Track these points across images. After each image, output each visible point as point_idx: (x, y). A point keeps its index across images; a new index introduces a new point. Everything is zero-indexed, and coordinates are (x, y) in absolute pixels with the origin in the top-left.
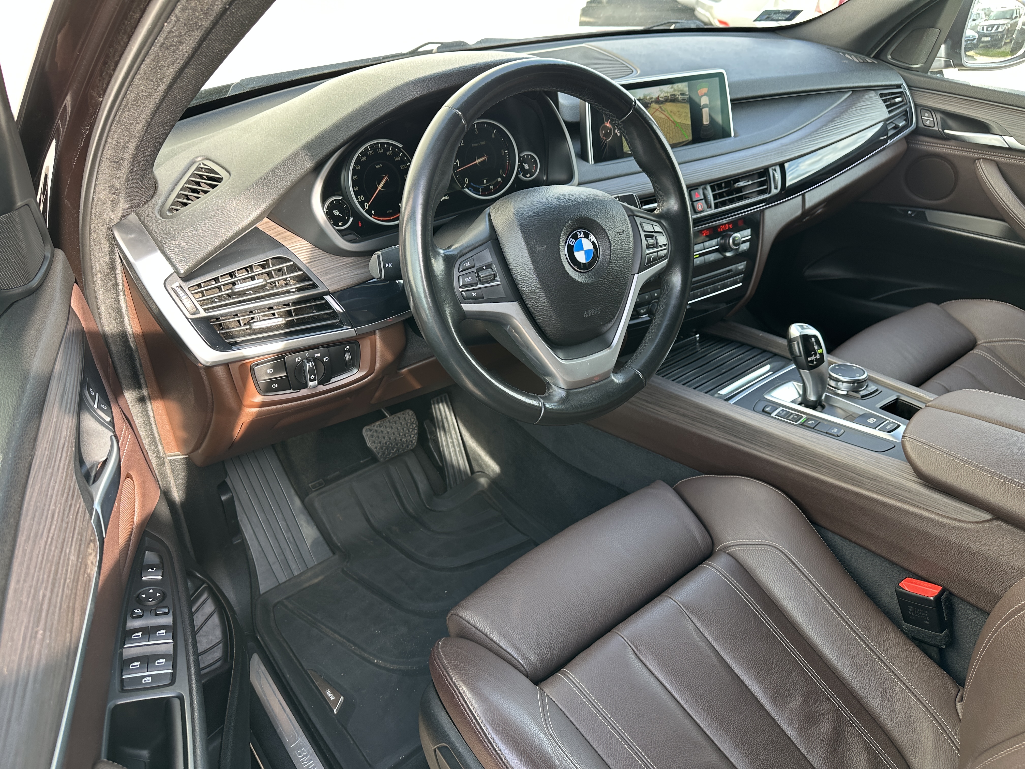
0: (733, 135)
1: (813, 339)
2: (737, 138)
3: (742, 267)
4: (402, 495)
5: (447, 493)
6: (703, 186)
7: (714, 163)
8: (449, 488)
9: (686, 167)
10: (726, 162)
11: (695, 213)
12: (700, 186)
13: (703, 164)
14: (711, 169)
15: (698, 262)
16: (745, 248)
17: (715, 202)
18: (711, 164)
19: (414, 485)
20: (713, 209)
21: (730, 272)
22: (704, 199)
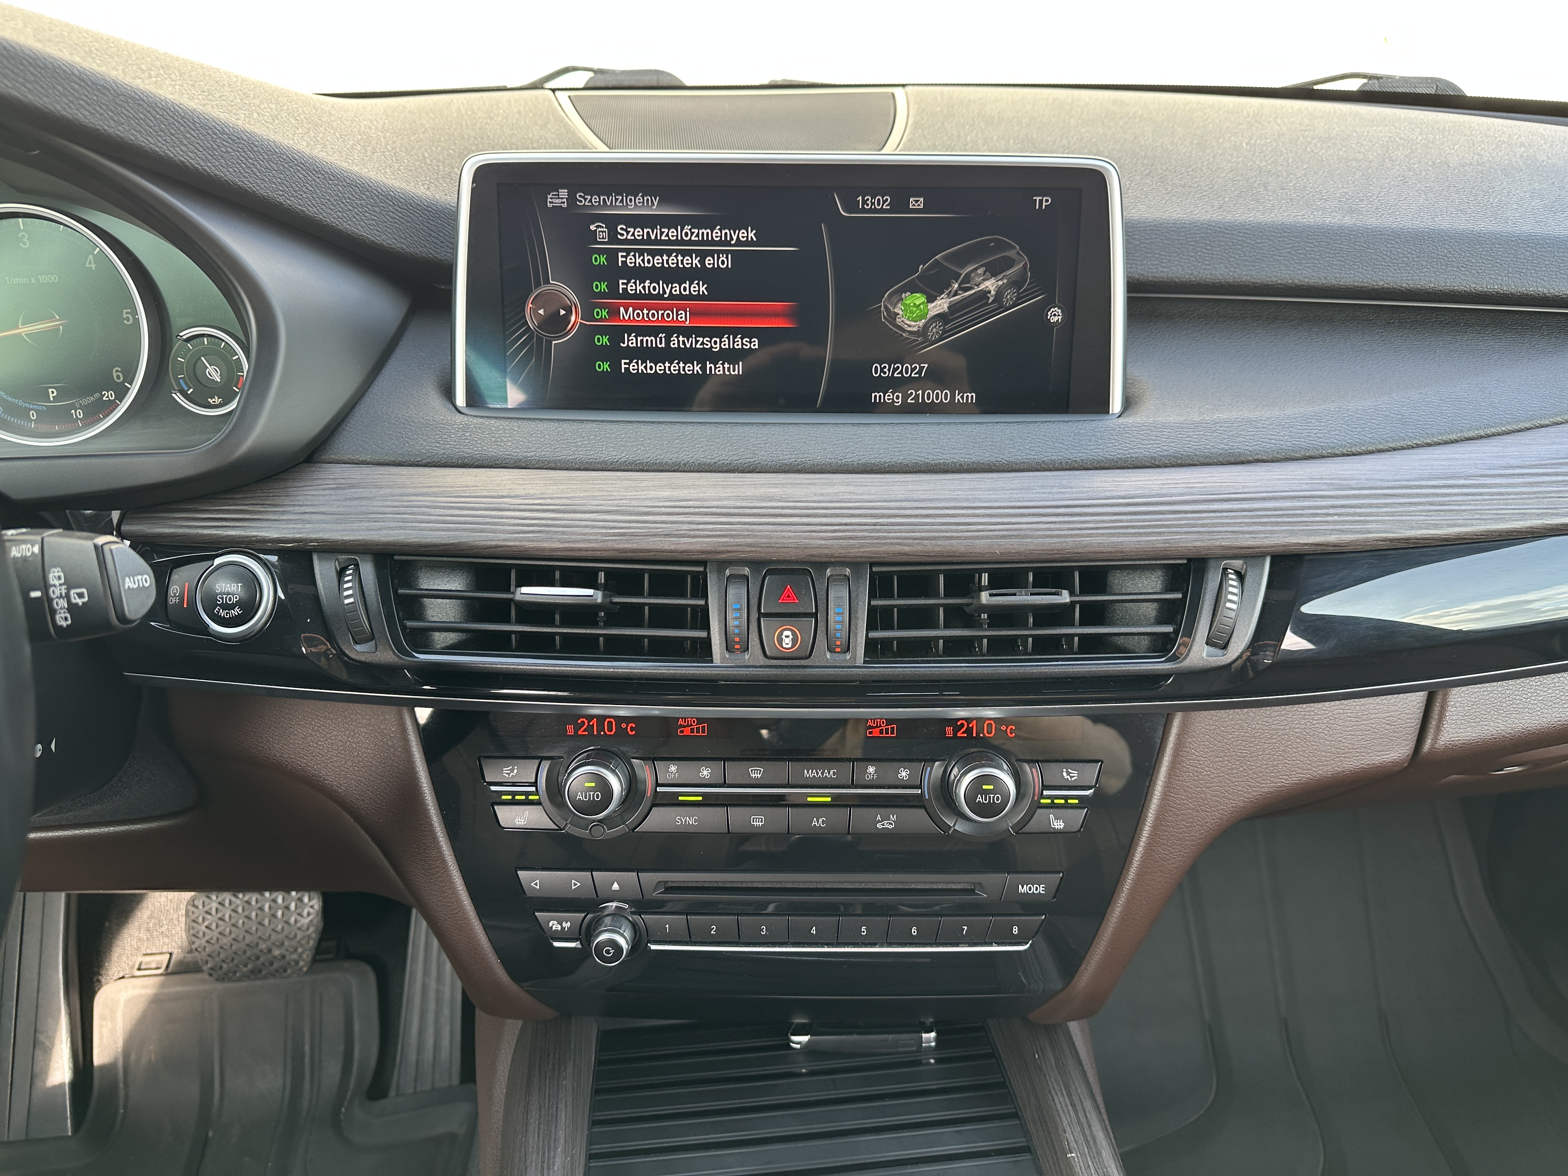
0: (1116, 403)
3: (1041, 889)
4: (307, 1060)
5: (383, 1102)
6: (838, 570)
7: (916, 496)
8: (392, 1093)
9: (775, 485)
10: (980, 500)
11: (761, 657)
12: (821, 565)
13: (861, 490)
14: (883, 516)
15: (819, 823)
16: (1059, 825)
17: (873, 634)
18: (900, 497)
19: (341, 1048)
20: (854, 658)
21: (971, 891)
22: (815, 615)
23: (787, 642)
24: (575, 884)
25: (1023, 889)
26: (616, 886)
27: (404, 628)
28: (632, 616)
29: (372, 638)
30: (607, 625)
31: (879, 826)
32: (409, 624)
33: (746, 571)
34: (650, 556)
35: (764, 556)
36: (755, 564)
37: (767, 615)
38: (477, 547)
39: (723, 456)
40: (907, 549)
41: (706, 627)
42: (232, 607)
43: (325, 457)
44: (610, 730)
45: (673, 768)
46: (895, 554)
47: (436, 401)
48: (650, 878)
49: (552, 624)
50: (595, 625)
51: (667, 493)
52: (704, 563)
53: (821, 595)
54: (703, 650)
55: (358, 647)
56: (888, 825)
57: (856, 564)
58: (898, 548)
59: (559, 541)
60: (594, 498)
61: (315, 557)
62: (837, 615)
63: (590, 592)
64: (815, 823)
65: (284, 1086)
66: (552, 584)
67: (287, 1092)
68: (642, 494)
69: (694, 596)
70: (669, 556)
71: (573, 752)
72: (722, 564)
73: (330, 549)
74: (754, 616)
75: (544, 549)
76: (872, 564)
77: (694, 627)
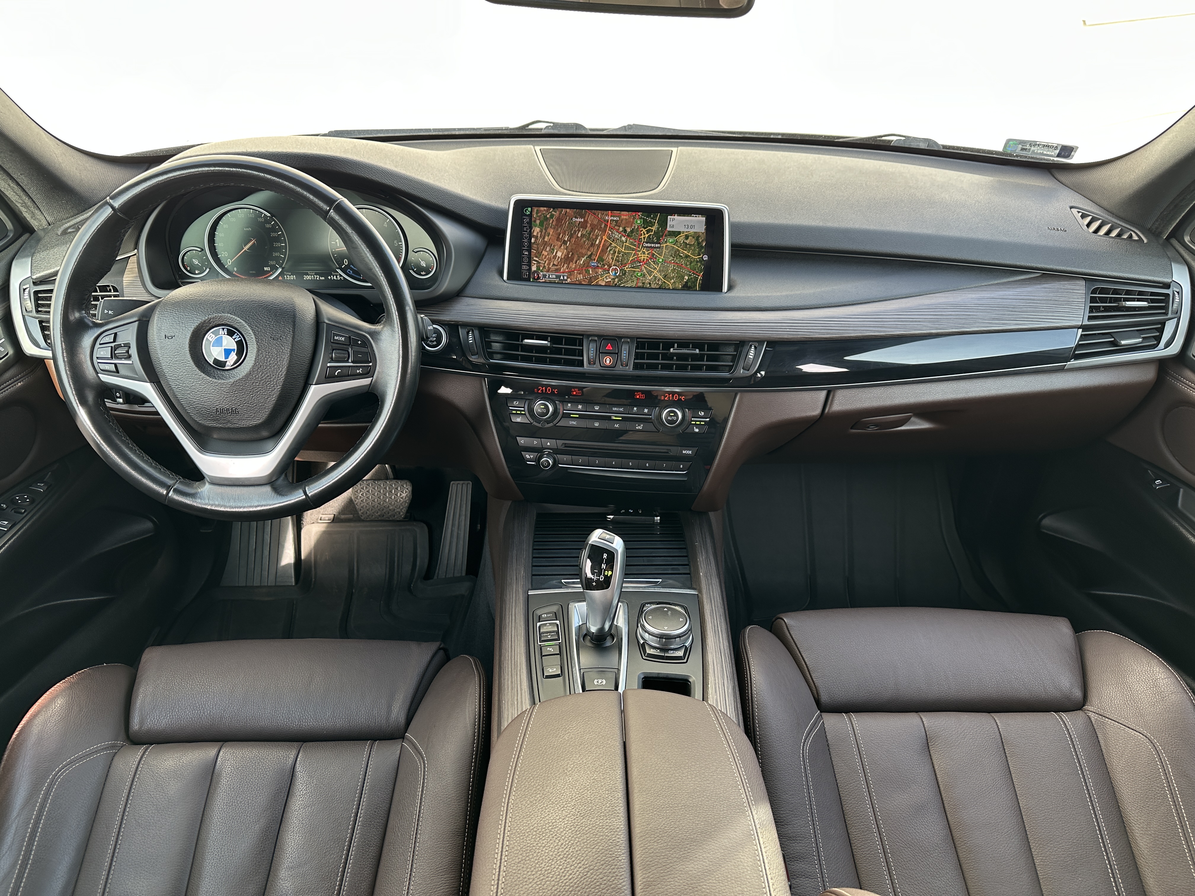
0: (725, 288)
1: (605, 556)
2: (730, 294)
3: (690, 452)
4: (396, 564)
5: (431, 581)
6: (626, 340)
7: (652, 316)
8: (435, 577)
9: (607, 311)
10: (673, 319)
11: (599, 366)
12: (620, 338)
13: (635, 314)
14: (641, 322)
15: (617, 426)
16: (697, 430)
17: (636, 361)
18: (647, 316)
19: (412, 559)
20: (629, 368)
21: (668, 453)
22: (617, 354)
23: (608, 362)
24: (535, 442)
25: (684, 452)
26: (549, 444)
27: (487, 351)
28: (559, 351)
29: (477, 354)
30: (550, 354)
31: (637, 428)
32: (489, 350)
33: (596, 338)
34: (565, 332)
35: (602, 334)
36: (599, 336)
37: (602, 353)
38: (512, 326)
39: (591, 301)
40: (647, 333)
41: (583, 356)
42: (433, 341)
43: (463, 295)
44: (549, 391)
45: (569, 405)
46: (644, 335)
47: (497, 277)
48: (560, 442)
49: (532, 353)
50: (546, 354)
51: (572, 312)
52: (582, 335)
53: (620, 347)
54: (581, 364)
55: (473, 357)
56: (640, 428)
57: (632, 338)
58: (645, 333)
59: (538, 326)
60: (548, 312)
61: (459, 327)
62: (624, 354)
63: (546, 342)
64: (615, 426)
65: (386, 574)
66: (533, 339)
67: (387, 576)
68: (564, 312)
69: (579, 346)
70: (571, 332)
71: (536, 398)
72: (589, 336)
73: (465, 325)
74: (598, 353)
75: (532, 328)
76: (637, 338)
77: (578, 356)
